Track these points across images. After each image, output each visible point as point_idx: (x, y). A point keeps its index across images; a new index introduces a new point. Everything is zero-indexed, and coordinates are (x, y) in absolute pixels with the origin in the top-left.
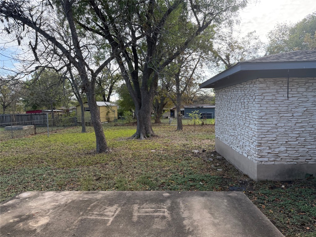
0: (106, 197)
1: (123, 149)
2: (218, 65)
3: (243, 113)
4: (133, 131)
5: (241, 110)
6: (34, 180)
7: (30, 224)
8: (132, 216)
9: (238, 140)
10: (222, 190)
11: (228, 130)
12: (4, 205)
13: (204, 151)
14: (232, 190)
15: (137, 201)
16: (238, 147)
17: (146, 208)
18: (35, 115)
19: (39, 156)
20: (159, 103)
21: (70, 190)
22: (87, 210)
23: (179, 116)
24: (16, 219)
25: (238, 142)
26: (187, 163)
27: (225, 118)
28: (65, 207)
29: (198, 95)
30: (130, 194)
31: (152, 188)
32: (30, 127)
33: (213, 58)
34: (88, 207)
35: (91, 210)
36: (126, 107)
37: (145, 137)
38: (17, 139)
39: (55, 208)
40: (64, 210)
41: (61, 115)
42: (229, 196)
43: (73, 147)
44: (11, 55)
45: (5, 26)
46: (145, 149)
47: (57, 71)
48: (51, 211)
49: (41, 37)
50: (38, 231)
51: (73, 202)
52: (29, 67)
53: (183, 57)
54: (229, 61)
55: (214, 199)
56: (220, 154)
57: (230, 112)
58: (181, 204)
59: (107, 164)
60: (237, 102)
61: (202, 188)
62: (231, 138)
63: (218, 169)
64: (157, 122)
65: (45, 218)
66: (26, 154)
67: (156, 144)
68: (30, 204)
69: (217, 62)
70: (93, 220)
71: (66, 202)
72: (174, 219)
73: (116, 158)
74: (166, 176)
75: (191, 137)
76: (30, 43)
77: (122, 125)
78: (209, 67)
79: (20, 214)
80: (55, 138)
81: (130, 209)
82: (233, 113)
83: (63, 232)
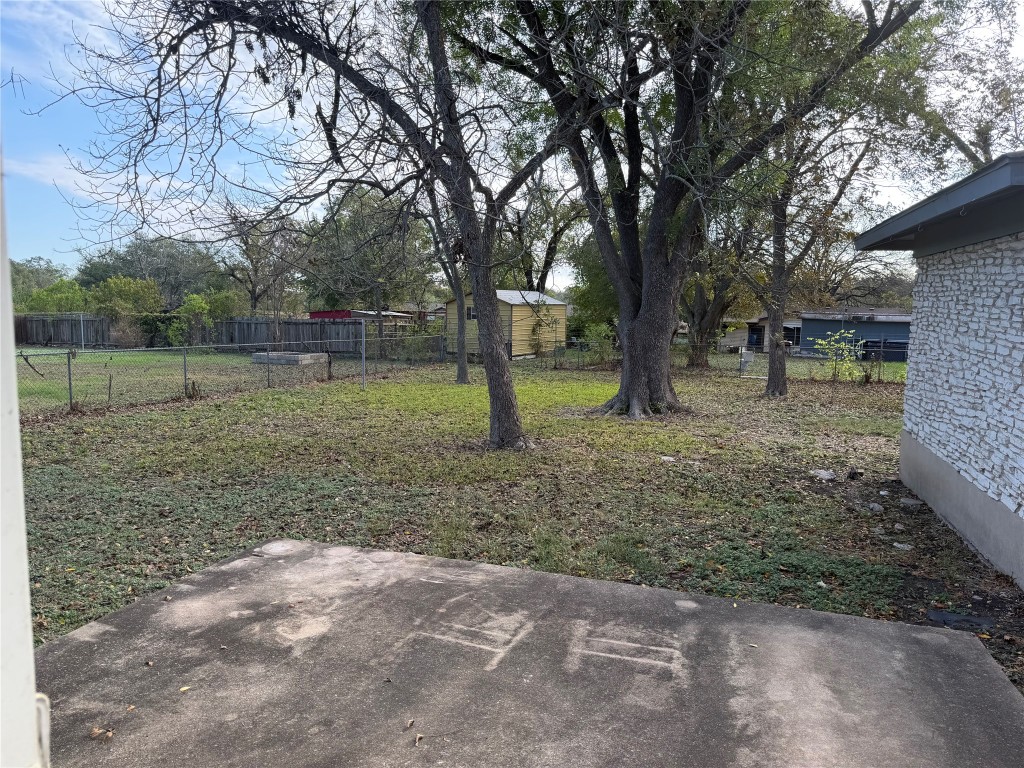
0: (496, 584)
1: (569, 443)
2: (941, 166)
3: (1014, 347)
4: (608, 389)
5: (1008, 336)
6: (308, 510)
7: (279, 630)
8: (565, 653)
9: (987, 447)
10: (899, 619)
11: (950, 407)
12: (223, 568)
13: (853, 476)
14: (935, 624)
15: (589, 610)
16: (983, 470)
17: (612, 638)
18: (334, 323)
19: (332, 443)
20: (708, 301)
21: (401, 551)
22: (434, 613)
23: (778, 345)
24: (246, 612)
25: (987, 454)
26: (784, 513)
27: (944, 364)
28: (375, 595)
29: (860, 275)
30: (569, 586)
31: (647, 577)
32: (319, 359)
33: (924, 138)
34: (440, 605)
35: (448, 616)
36: (595, 310)
37: (645, 412)
38: (281, 389)
39: (350, 595)
40: (371, 605)
41: (403, 328)
42: (918, 642)
43: (427, 423)
44: (266, 146)
45: (256, 60)
46: (642, 450)
47: (388, 193)
48: (338, 602)
49: (349, 89)
50: (297, 653)
51: (401, 584)
52: (311, 183)
53: (808, 140)
54: (986, 152)
55: (857, 644)
56: (915, 492)
57: (964, 340)
58: (733, 643)
59: (516, 485)
60: (994, 305)
61: (823, 600)
62: (961, 437)
63: (895, 544)
64: (697, 364)
65: (319, 619)
66: (299, 434)
67: (681, 437)
68: (287, 575)
69: (940, 153)
70: (446, 646)
71: (382, 583)
72: (699, 685)
73: (546, 470)
74: (700, 545)
75: (813, 424)
76: (319, 108)
77: (578, 369)
78: (907, 173)
79: (259, 599)
80: (380, 394)
81: (562, 630)
82: (975, 345)
83: (360, 668)
